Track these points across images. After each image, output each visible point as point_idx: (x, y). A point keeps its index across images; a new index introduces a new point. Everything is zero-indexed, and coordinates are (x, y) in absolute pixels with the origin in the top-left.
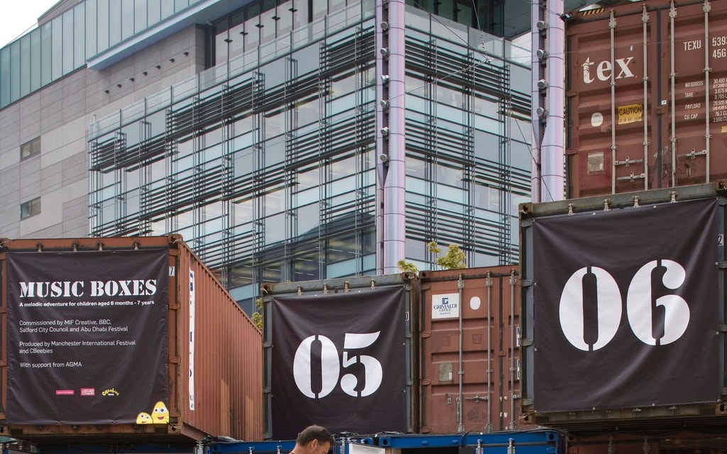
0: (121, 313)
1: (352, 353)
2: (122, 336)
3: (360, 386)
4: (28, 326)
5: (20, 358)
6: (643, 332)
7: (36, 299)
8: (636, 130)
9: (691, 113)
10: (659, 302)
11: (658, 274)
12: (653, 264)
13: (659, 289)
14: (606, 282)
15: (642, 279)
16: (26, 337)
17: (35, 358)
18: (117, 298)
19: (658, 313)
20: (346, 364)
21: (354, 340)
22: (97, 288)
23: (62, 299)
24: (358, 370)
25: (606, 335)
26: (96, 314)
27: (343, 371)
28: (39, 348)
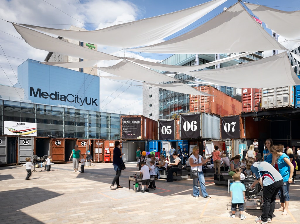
0: (136, 125)
1: (168, 129)
2: (136, 128)
3: (169, 133)
4: (124, 127)
5: (123, 131)
6: (192, 129)
7: (125, 123)
8: (197, 103)
9: (203, 101)
10: (194, 126)
11: (194, 122)
12: (193, 121)
13: (194, 124)
14: (188, 123)
15: (192, 123)
16: (124, 128)
17: (125, 131)
18: (135, 123)
19: (194, 127)
20: (167, 130)
21: (169, 127)
22: (133, 122)
23: (128, 123)
24: (169, 131)
25: (188, 129)
26: (132, 125)
27: (167, 131)
28: (126, 129)
